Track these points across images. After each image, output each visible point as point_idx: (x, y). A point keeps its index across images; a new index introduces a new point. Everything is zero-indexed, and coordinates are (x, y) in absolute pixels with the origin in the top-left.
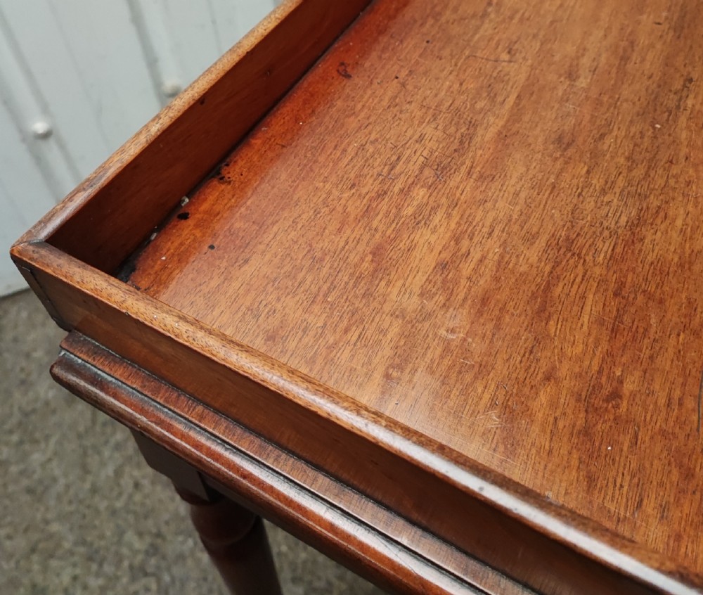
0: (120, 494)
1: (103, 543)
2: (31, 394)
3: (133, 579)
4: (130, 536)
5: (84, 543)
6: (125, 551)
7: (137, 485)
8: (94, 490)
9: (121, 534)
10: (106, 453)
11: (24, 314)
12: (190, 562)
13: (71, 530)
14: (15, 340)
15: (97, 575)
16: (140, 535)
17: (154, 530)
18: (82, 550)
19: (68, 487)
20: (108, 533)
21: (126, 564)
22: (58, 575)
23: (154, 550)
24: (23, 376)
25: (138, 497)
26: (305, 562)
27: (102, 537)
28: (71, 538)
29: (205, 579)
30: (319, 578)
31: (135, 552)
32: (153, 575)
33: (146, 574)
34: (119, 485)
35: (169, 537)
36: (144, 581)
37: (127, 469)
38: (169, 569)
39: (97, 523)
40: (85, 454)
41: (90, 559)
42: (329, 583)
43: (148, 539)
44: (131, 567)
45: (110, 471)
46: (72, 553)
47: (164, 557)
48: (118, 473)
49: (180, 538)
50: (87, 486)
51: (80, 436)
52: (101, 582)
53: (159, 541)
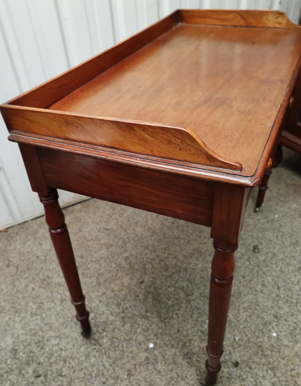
0: (27, 292)
1: (21, 307)
3: (32, 316)
4: (31, 304)
5: (13, 308)
6: (29, 308)
7: (33, 289)
8: (17, 292)
9: (27, 303)
10: (22, 280)
12: (53, 310)
13: (9, 304)
15: (18, 317)
16: (35, 303)
17: (40, 302)
18: (13, 310)
19: (7, 292)
20: (23, 304)
21: (29, 313)
22: (4, 318)
23: (40, 307)
25: (34, 292)
26: (94, 307)
27: (20, 305)
28: (9, 306)
29: (58, 314)
30: (100, 311)
31: (32, 309)
32: (39, 315)
33: (37, 315)
34: (26, 289)
35: (45, 303)
36: (36, 317)
37: (30, 285)
38: (45, 312)
39: (18, 301)
40: (14, 281)
41: (16, 312)
42: (103, 312)
43: (37, 305)
44: (31, 313)
45: (23, 285)
46: (9, 311)
47: (43, 309)
48: (26, 286)
49: (49, 303)
50: (15, 291)
51: (12, 276)
52: (20, 319)
53: (41, 305)
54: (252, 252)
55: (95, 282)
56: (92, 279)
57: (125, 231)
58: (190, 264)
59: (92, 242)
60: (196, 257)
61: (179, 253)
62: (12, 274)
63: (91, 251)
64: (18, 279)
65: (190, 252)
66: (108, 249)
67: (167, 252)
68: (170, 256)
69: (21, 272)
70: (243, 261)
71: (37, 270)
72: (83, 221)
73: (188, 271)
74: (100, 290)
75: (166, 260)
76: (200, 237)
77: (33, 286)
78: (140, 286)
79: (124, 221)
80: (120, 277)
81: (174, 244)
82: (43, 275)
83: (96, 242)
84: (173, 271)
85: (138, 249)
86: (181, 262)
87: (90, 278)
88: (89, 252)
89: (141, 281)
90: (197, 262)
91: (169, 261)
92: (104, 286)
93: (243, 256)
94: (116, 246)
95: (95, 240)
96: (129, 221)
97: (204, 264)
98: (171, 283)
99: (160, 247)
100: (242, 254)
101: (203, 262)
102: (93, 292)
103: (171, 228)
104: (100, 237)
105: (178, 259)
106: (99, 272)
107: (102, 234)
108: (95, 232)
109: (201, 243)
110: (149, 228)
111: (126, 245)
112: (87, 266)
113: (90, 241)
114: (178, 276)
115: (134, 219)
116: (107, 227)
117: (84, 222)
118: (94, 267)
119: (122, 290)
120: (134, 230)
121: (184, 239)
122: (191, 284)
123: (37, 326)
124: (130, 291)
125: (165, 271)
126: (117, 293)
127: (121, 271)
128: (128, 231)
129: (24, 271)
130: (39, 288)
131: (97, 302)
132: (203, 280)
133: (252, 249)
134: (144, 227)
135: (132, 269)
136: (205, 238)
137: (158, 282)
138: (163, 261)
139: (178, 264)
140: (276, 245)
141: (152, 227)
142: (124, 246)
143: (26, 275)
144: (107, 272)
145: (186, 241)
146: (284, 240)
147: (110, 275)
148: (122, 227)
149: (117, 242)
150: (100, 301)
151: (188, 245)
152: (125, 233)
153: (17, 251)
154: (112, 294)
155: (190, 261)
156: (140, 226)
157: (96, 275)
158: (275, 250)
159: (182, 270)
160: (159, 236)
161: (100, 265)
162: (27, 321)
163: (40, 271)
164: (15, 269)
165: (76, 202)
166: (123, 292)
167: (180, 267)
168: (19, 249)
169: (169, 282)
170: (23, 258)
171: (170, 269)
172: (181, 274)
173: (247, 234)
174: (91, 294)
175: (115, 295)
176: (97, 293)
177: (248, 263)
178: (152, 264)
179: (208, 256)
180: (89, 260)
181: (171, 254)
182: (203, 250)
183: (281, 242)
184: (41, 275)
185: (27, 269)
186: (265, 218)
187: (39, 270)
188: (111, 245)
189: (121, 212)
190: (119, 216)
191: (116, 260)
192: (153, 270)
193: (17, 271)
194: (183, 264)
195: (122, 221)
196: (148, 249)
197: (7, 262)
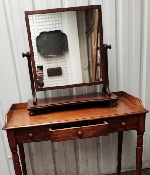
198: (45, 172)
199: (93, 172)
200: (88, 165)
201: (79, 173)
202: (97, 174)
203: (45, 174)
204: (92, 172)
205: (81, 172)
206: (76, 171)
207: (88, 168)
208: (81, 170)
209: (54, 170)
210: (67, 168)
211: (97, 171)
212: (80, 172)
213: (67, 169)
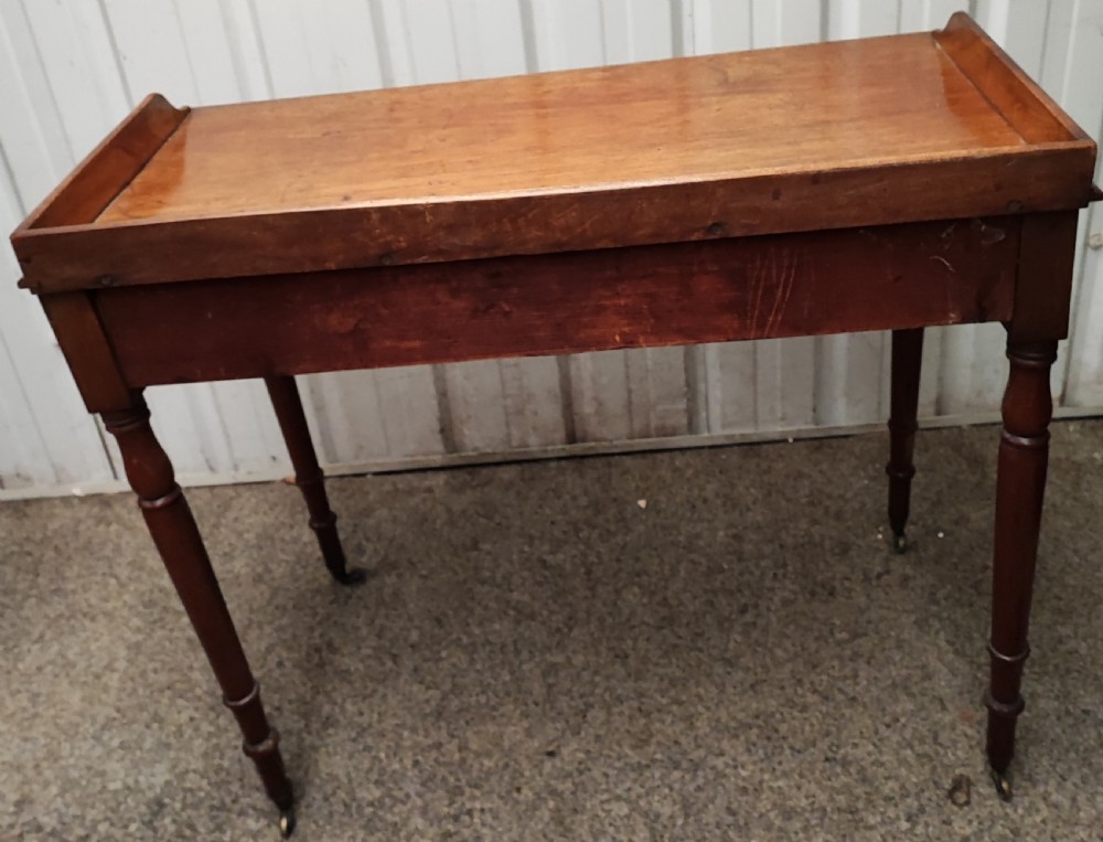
0: (262, 667)
2: (228, 566)
7: (280, 664)
10: (268, 629)
11: (253, 500)
14: (236, 519)
15: (211, 723)
17: (277, 704)
22: (179, 712)
24: (227, 550)
25: (276, 673)
26: (394, 772)
28: (205, 687)
30: (401, 789)
34: (265, 659)
35: (286, 714)
37: (278, 649)
42: (408, 796)
45: (263, 646)
46: (199, 699)
49: (296, 717)
52: (212, 729)
54: (941, 793)
55: (433, 703)
56: (431, 692)
57: (592, 589)
58: (722, 754)
59: (486, 588)
60: (747, 741)
61: (708, 709)
62: (255, 606)
63: (471, 611)
64: (260, 626)
65: (741, 716)
66: (518, 622)
67: (672, 693)
68: (675, 708)
69: (277, 608)
70: (891, 813)
71: (315, 614)
72: (497, 519)
73: (700, 773)
74: (433, 733)
75: (655, 715)
76: (800, 682)
77: (284, 654)
78: (542, 762)
79: (605, 558)
80: (502, 715)
81: (708, 676)
82: (322, 636)
83: (497, 591)
84: (658, 756)
85: (598, 654)
86: (696, 738)
87: (428, 688)
88: (464, 614)
89: (550, 749)
90: (744, 758)
91: (663, 722)
92: (449, 723)
93: (905, 796)
94: (543, 623)
95: (499, 586)
96: (618, 560)
97: (762, 770)
98: (629, 789)
99: (661, 671)
100: (903, 787)
101: (764, 765)
102: (414, 730)
103: (726, 625)
104: (516, 580)
105: (692, 726)
106: (459, 680)
107: (525, 574)
108: (511, 562)
109: (791, 703)
110: (665, 602)
111: (571, 629)
112: (439, 652)
113: (483, 583)
114: (662, 777)
115: (637, 559)
116: (549, 558)
117: (499, 524)
118: (454, 660)
119: (489, 755)
120: (617, 592)
121: (747, 669)
122: (687, 816)
123: (237, 767)
124: (507, 766)
125: (634, 747)
126: (471, 758)
127: (516, 700)
128: (600, 589)
129: (285, 609)
130: (294, 666)
131: (408, 763)
132: (730, 819)
133: (947, 784)
134: (653, 593)
135: (548, 706)
136: (815, 691)
137: (596, 773)
138: (648, 715)
139: (683, 740)
140: (1042, 805)
141: (674, 602)
142: (566, 630)
143: (285, 621)
144: (478, 689)
145: (751, 679)
146: (1081, 798)
147: (483, 699)
148: (588, 572)
149: (552, 612)
150: (416, 763)
151: (751, 693)
152: (588, 593)
153: (297, 548)
154: (457, 756)
155: (725, 745)
156: (640, 587)
157: (447, 686)
158: (1028, 821)
159: (685, 764)
160: (680, 637)
161: (472, 661)
162: (223, 742)
163: (320, 623)
164: (267, 595)
165: (509, 458)
166: (487, 763)
167: (684, 753)
168: (305, 544)
169: (628, 784)
170: (301, 572)
171: (652, 748)
172: (677, 774)
173: (961, 727)
174: (406, 734)
175: (463, 760)
176: (420, 738)
177: (905, 825)
178: (609, 713)
179: (788, 752)
180: (454, 636)
181: (680, 703)
182: (783, 728)
183: (1066, 803)
184: (316, 634)
185: (294, 607)
186: (1064, 696)
187: (318, 618)
188: (532, 616)
189: (613, 528)
190: (601, 535)
191: (521, 663)
192: (602, 732)
193: (269, 602)
194: (698, 747)
195: (599, 555)
196: (624, 664)
197: (260, 569)
198: (505, 397)
199: (783, 419)
200: (754, 378)
201: (703, 414)
202: (804, 427)
203: (505, 407)
204: (779, 415)
205: (715, 410)
206: (682, 405)
207: (755, 392)
208: (711, 399)
209: (558, 390)
210: (633, 386)
211: (811, 413)
212: (707, 410)
213: (630, 391)
